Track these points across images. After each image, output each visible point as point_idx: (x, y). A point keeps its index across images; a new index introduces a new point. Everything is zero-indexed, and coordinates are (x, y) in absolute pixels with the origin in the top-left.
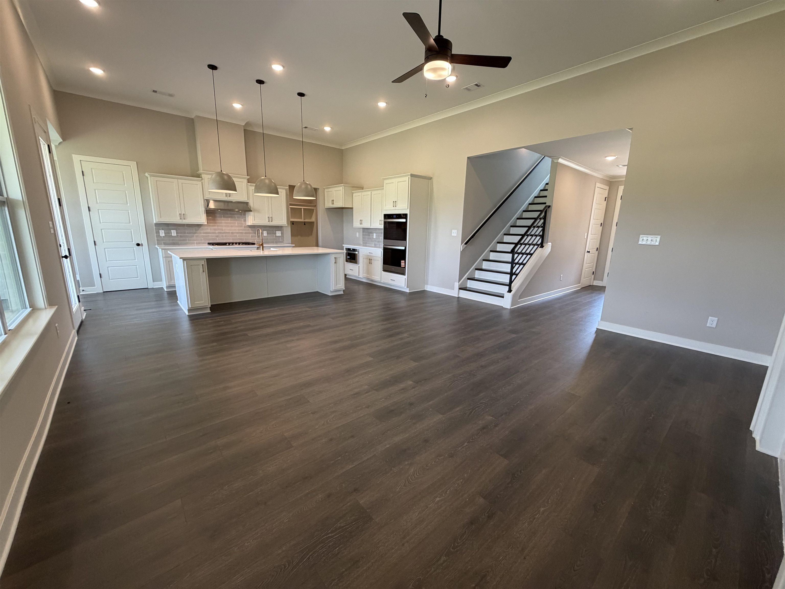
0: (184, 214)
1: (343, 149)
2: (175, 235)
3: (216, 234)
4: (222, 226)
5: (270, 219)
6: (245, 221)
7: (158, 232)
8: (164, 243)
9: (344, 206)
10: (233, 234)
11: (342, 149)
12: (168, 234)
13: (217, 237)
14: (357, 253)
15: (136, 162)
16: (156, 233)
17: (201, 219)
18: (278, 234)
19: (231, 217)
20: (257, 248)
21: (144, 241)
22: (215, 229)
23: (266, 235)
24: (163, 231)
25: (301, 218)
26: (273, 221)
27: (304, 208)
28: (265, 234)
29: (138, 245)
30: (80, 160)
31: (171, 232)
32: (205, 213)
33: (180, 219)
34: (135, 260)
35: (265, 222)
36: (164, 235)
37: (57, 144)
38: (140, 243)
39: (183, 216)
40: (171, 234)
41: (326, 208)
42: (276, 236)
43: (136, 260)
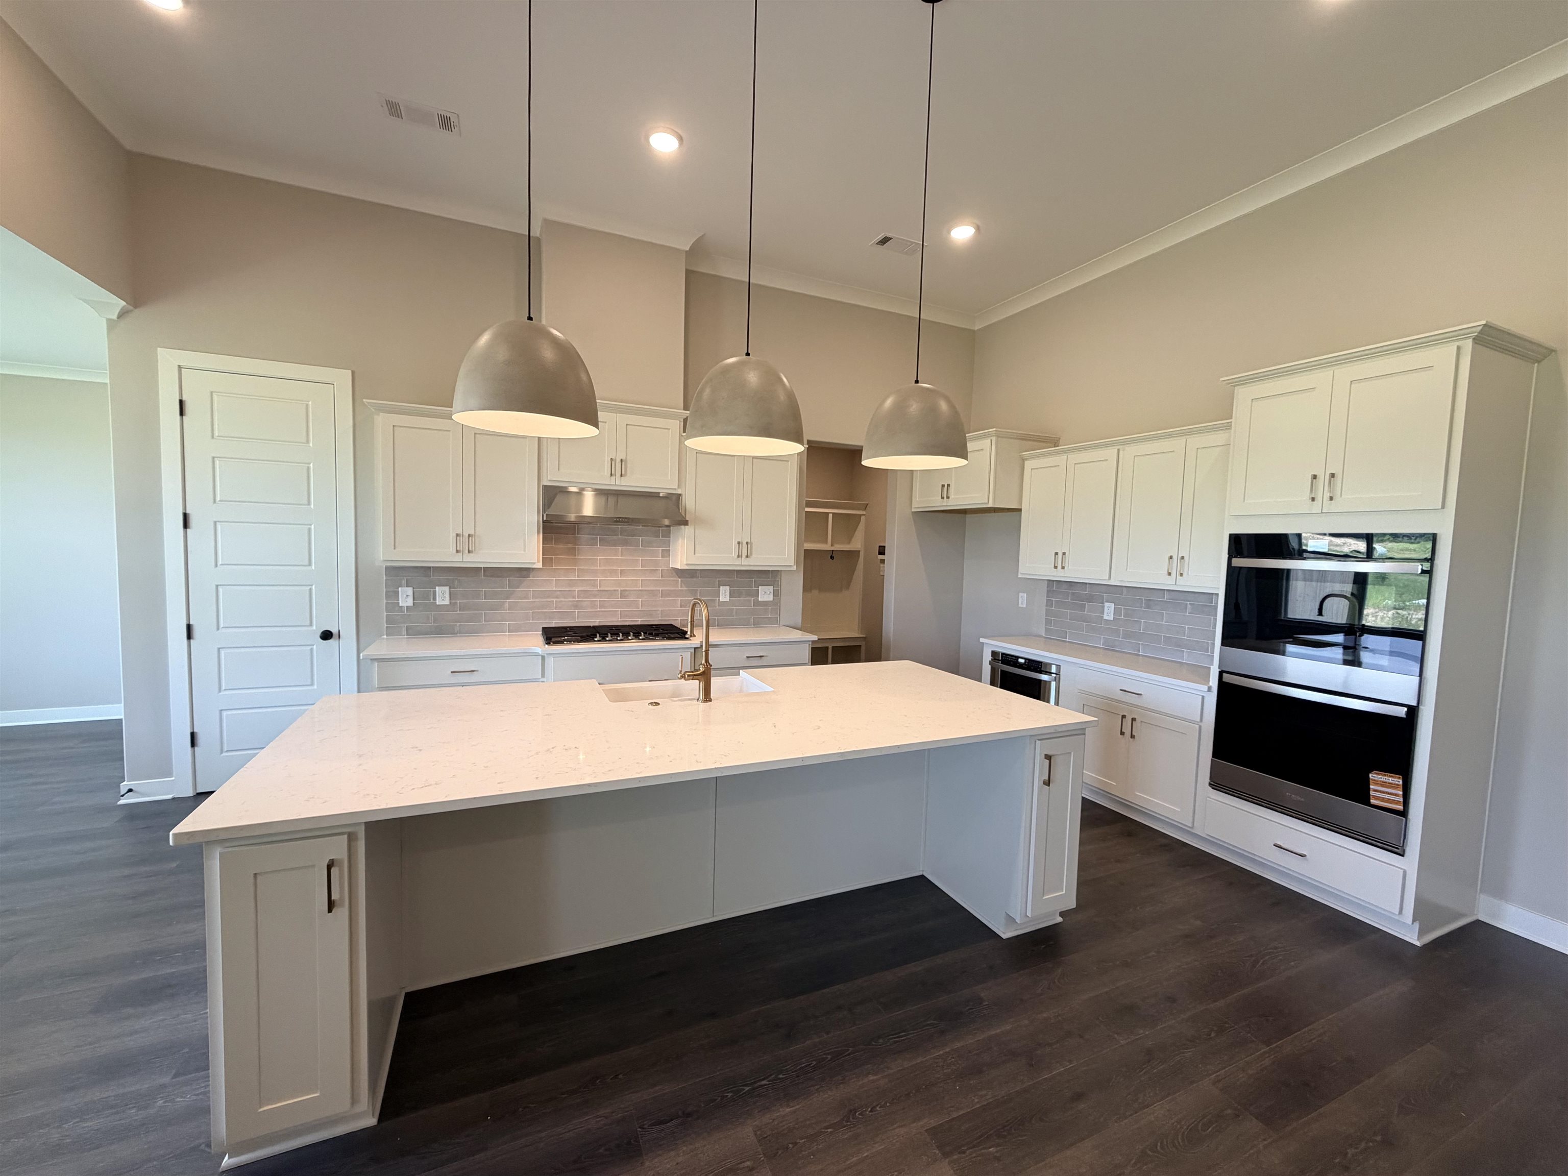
0: (469, 535)
1: (976, 328)
2: (447, 602)
3: (574, 597)
4: (595, 572)
5: (745, 548)
6: (666, 554)
7: (393, 595)
8: (408, 628)
9: (990, 505)
10: (625, 597)
11: (974, 331)
12: (424, 600)
13: (576, 607)
14: (1044, 677)
15: (350, 371)
16: (387, 597)
17: (525, 551)
18: (765, 594)
19: (625, 543)
20: (693, 651)
21: (346, 625)
22: (571, 583)
23: (727, 599)
24: (410, 591)
25: (826, 542)
26: (754, 556)
27: (833, 514)
28: (724, 594)
29: (327, 635)
30: (180, 367)
31: (435, 593)
32: (538, 532)
33: (457, 551)
34: (312, 684)
35: (727, 559)
36: (410, 602)
37: (115, 317)
38: (334, 630)
39: (466, 542)
40: (435, 598)
41: (913, 510)
42: (757, 603)
43: (315, 687)
